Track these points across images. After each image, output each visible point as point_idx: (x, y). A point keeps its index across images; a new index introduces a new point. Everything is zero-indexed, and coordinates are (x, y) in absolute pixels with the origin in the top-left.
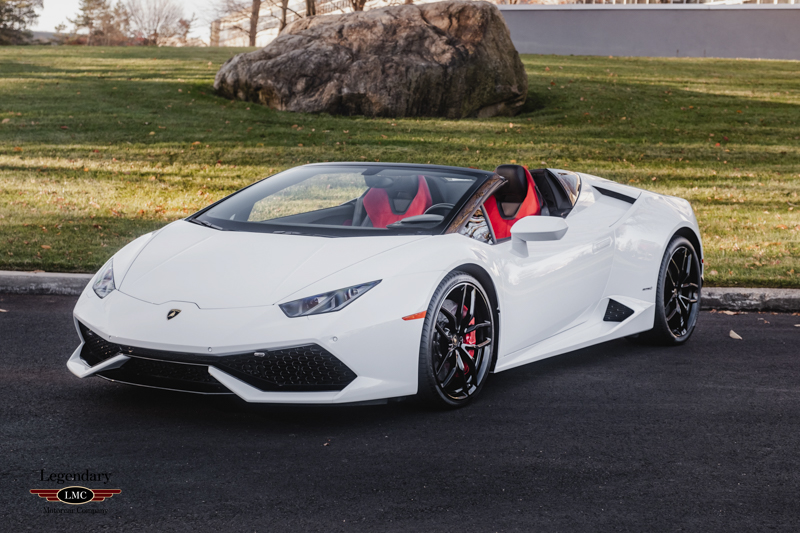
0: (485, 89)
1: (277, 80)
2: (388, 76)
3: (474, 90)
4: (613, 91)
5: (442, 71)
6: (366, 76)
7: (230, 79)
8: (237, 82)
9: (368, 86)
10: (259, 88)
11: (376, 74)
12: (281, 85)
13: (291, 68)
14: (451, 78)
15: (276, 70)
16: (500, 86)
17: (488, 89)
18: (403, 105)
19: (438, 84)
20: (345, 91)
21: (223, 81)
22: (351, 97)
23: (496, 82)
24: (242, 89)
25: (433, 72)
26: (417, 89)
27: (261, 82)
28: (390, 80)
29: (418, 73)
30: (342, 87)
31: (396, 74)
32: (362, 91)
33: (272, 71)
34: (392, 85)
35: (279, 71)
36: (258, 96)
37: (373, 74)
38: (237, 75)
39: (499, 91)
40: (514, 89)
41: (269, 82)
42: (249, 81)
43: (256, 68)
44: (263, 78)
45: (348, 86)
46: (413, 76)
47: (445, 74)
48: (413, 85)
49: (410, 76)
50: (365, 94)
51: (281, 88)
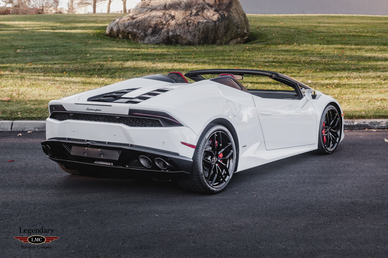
0: (233, 31)
1: (138, 29)
2: (189, 26)
3: (228, 32)
4: (285, 31)
5: (214, 24)
6: (180, 27)
7: (115, 29)
8: (118, 30)
9: (181, 31)
10: (129, 33)
11: (184, 26)
12: (140, 31)
13: (144, 24)
14: (218, 27)
15: (137, 24)
16: (239, 30)
17: (234, 32)
18: (197, 40)
19: (212, 30)
20: (171, 33)
21: (112, 30)
22: (173, 36)
23: (238, 28)
24: (121, 34)
25: (210, 24)
26: (203, 32)
27: (130, 30)
28: (191, 28)
29: (203, 25)
30: (169, 32)
31: (193, 25)
32: (178, 34)
33: (135, 25)
34: (192, 31)
35: (139, 25)
36: (129, 36)
37: (183, 26)
38: (119, 27)
39: (239, 32)
40: (245, 31)
41: (135, 30)
42: (124, 30)
43: (127, 24)
44: (131, 28)
45: (172, 31)
46: (201, 26)
47: (215, 25)
48: (201, 30)
49: (199, 26)
50: (180, 35)
51: (140, 33)
